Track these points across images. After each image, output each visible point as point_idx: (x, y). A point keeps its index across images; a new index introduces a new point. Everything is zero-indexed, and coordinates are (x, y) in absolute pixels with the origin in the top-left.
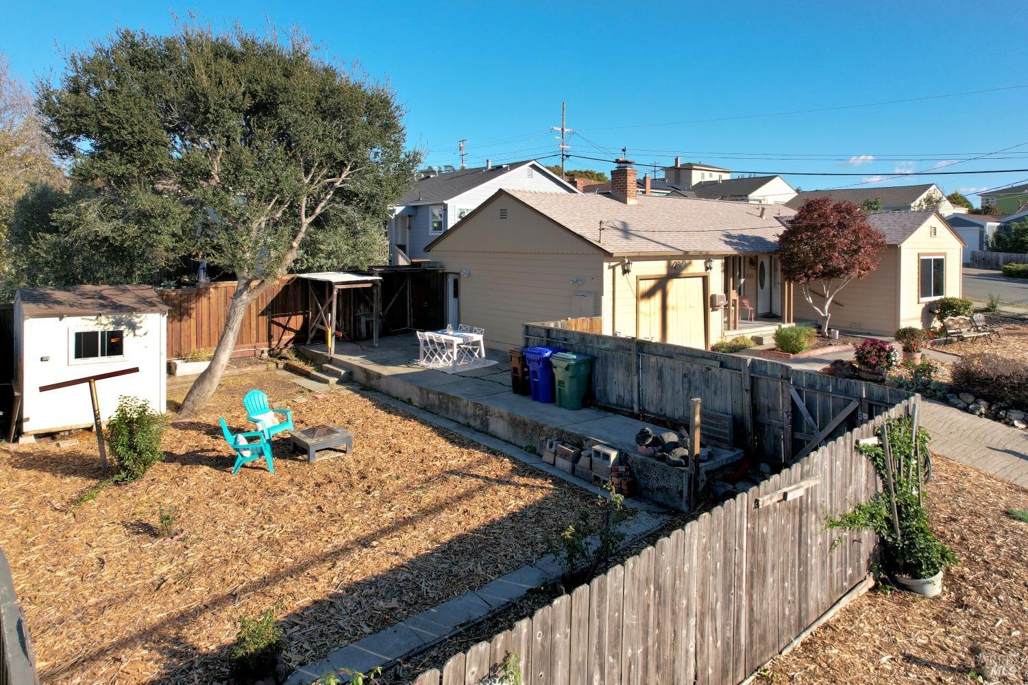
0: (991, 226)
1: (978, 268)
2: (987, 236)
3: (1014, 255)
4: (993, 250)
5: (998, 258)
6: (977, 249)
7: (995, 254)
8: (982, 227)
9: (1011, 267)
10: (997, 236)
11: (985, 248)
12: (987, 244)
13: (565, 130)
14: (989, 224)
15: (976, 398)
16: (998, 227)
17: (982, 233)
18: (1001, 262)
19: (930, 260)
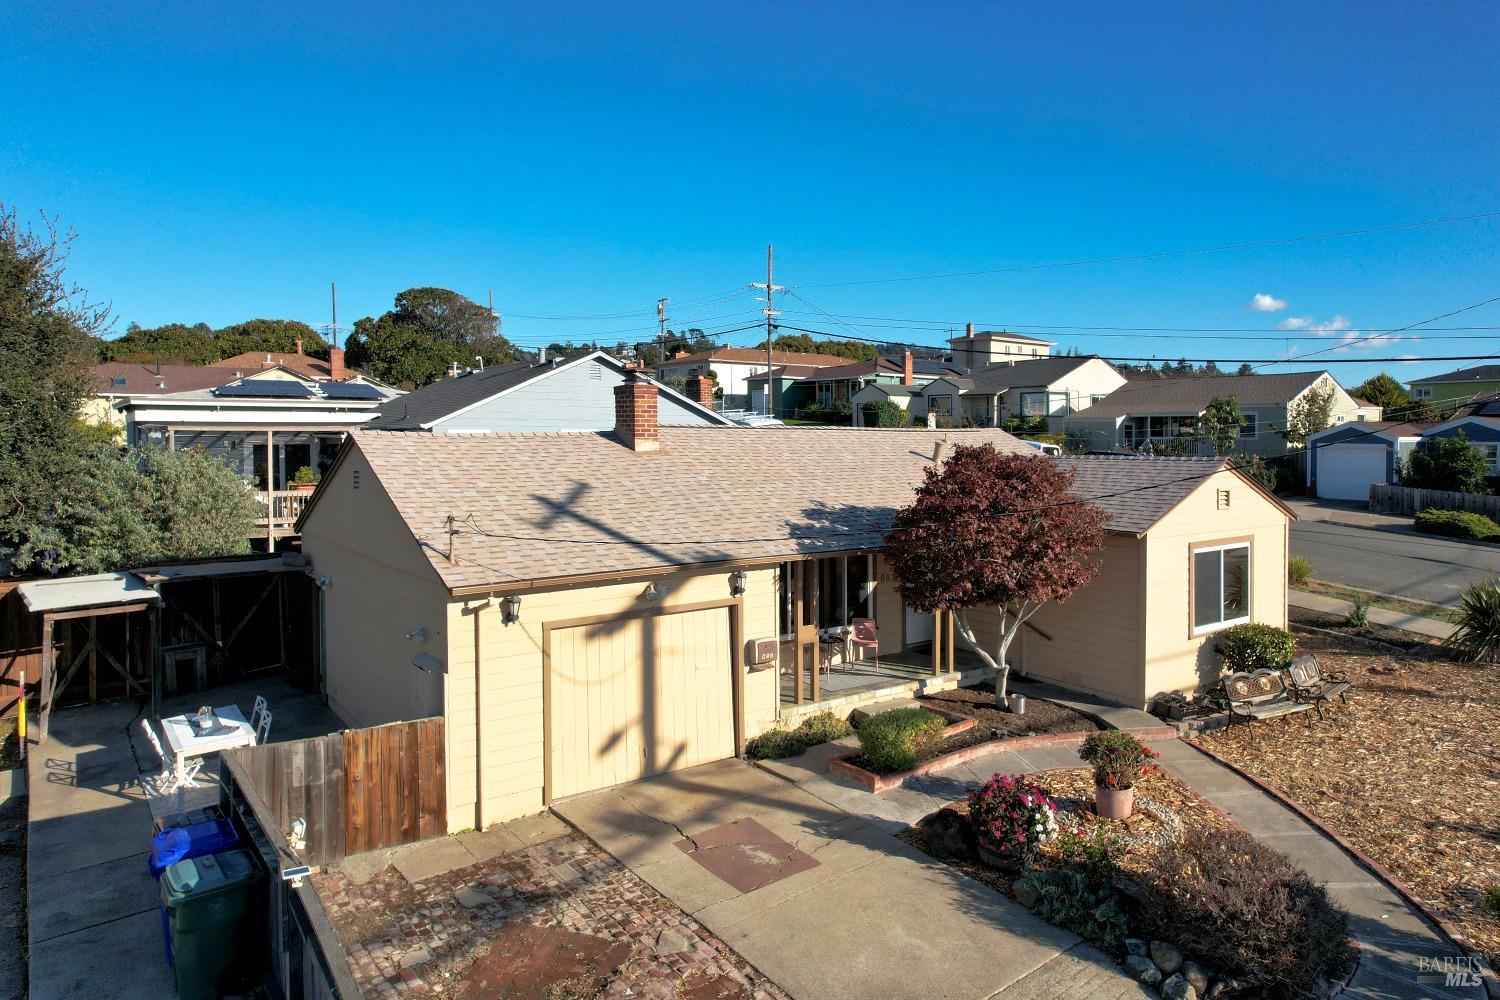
0: (1407, 442)
1: (1381, 513)
2: (1399, 459)
3: (1437, 494)
4: (1407, 482)
5: (1412, 498)
6: (1382, 483)
7: (1407, 490)
8: (1391, 444)
9: (1427, 516)
10: (1416, 458)
11: (1395, 479)
12: (1399, 472)
13: (774, 287)
14: (1402, 439)
15: (1186, 958)
16: (1418, 443)
17: (1390, 455)
18: (1417, 503)
19: (1219, 552)
